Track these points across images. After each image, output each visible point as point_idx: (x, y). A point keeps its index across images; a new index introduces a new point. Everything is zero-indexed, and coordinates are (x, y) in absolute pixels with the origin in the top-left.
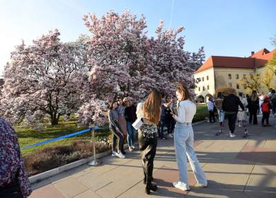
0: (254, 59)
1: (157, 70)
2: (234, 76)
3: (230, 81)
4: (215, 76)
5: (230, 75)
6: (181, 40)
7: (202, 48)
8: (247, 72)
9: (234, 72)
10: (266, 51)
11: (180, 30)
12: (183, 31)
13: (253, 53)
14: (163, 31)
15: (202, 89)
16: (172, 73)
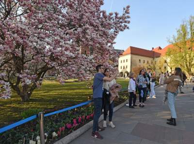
0: (154, 52)
2: (142, 61)
3: (140, 64)
4: (131, 60)
5: (140, 60)
7: (128, 7)
8: (150, 60)
9: (142, 58)
10: (160, 48)
13: (153, 48)
15: (123, 68)
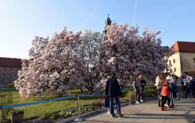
1: (145, 59)
6: (159, 40)
11: (158, 33)
12: (160, 33)
14: (147, 33)
16: (155, 61)
